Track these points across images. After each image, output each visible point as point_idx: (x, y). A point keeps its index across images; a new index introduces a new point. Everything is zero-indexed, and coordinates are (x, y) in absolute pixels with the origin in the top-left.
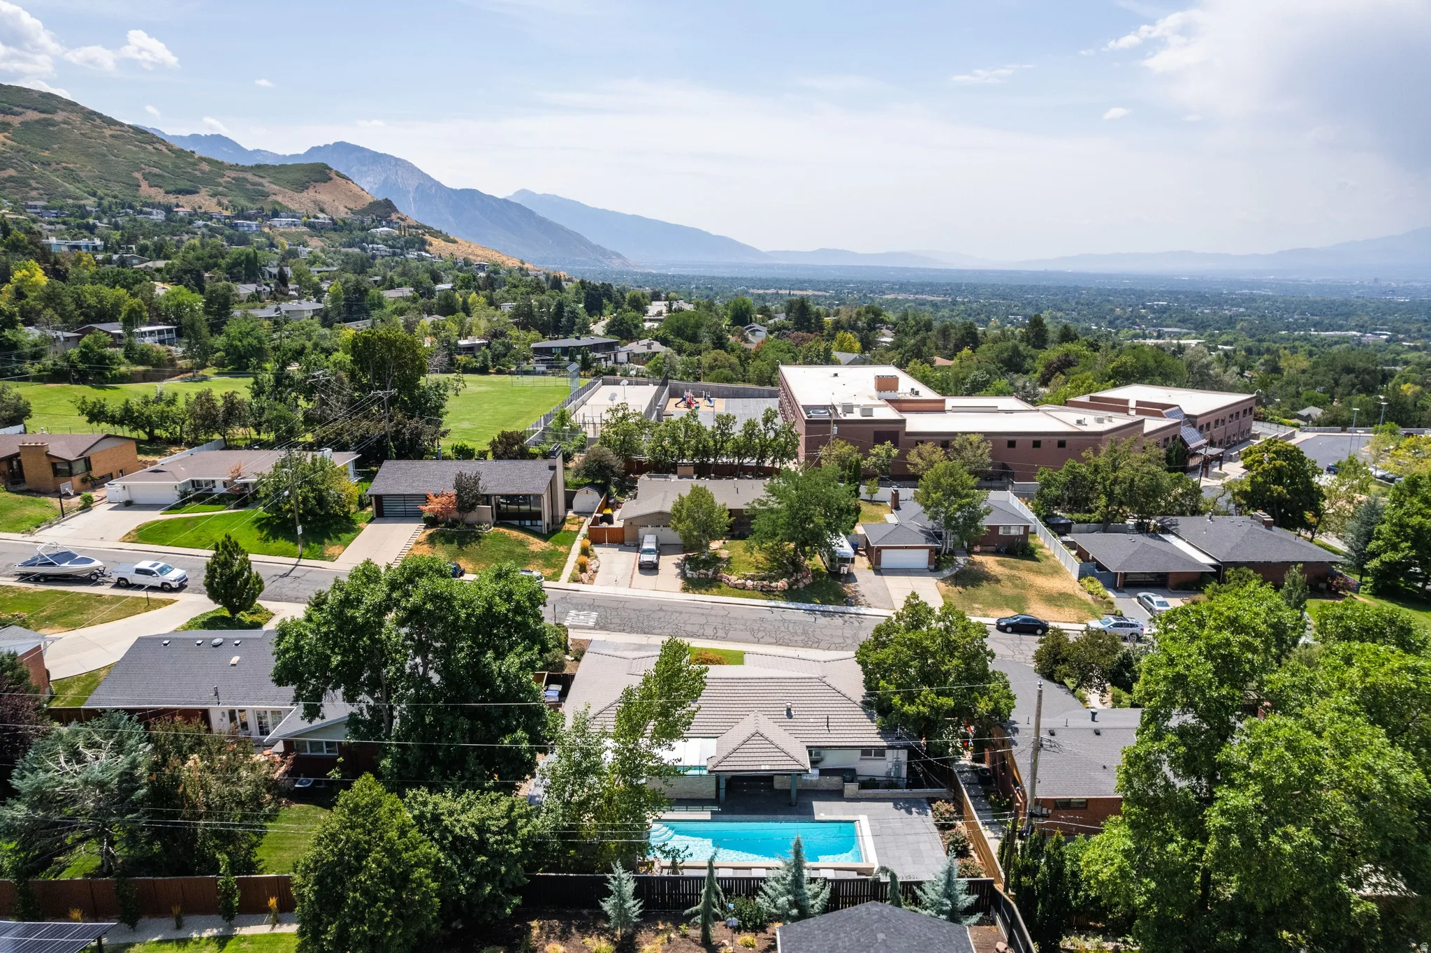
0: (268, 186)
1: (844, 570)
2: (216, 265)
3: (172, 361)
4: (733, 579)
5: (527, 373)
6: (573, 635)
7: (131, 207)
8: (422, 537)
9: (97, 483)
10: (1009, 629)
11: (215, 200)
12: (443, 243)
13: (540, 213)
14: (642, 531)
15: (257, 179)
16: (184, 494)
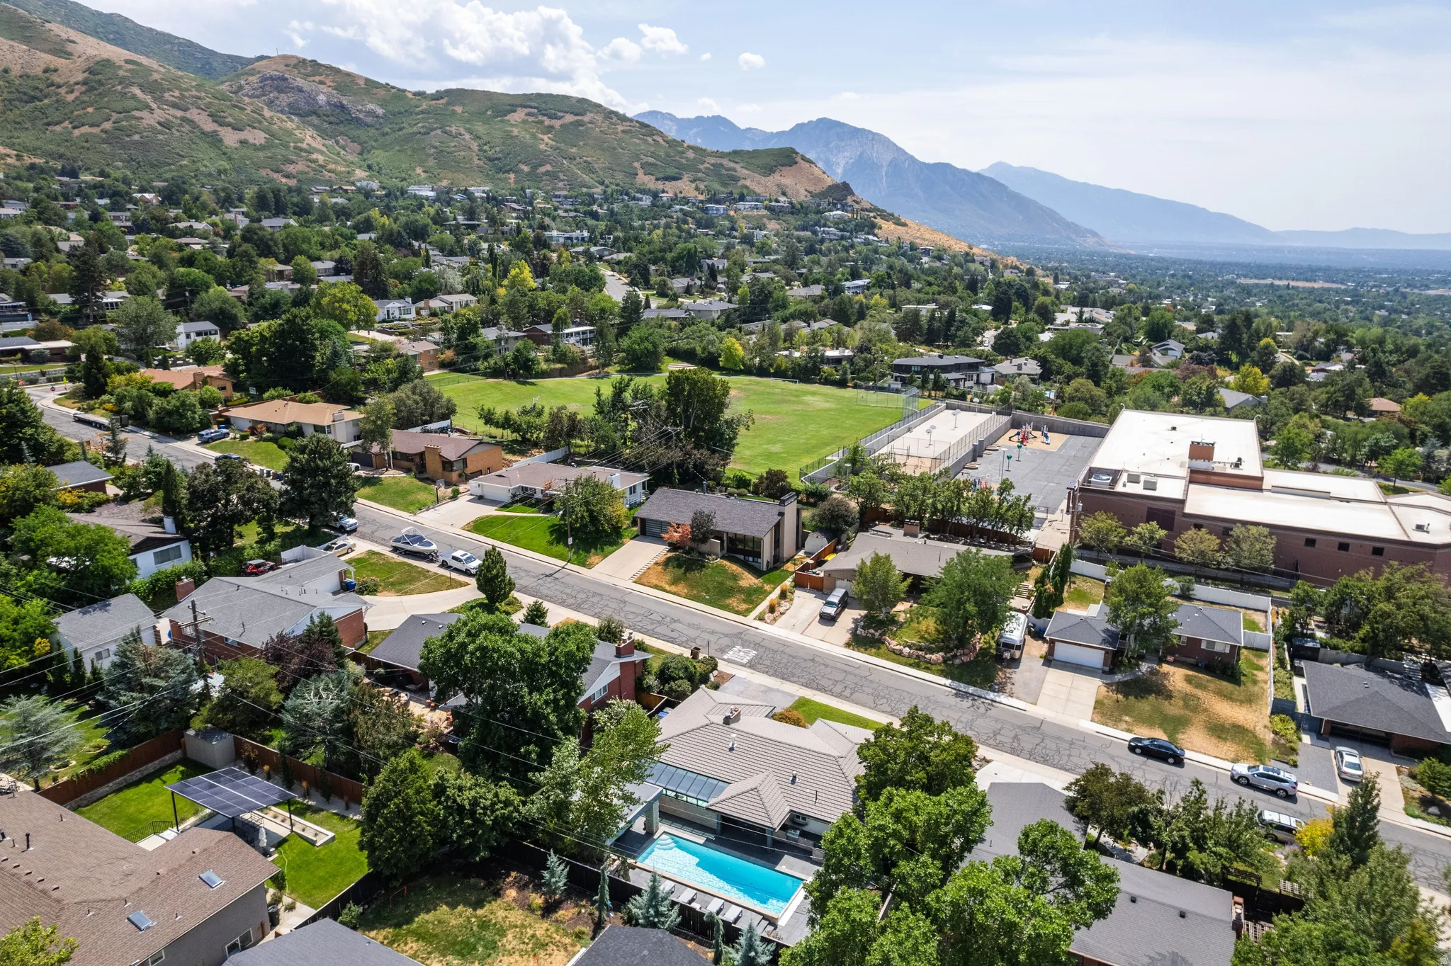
0: (741, 171)
1: (1007, 655)
2: (663, 259)
3: (584, 360)
4: (894, 644)
5: (882, 389)
6: (722, 666)
7: (627, 194)
8: (662, 559)
9: (466, 478)
10: (1138, 751)
11: (694, 185)
12: (893, 226)
13: (1013, 187)
14: (839, 583)
15: (732, 165)
16: (514, 496)
